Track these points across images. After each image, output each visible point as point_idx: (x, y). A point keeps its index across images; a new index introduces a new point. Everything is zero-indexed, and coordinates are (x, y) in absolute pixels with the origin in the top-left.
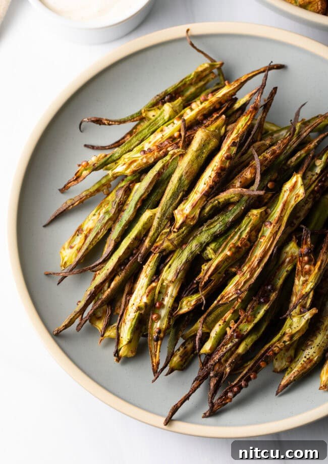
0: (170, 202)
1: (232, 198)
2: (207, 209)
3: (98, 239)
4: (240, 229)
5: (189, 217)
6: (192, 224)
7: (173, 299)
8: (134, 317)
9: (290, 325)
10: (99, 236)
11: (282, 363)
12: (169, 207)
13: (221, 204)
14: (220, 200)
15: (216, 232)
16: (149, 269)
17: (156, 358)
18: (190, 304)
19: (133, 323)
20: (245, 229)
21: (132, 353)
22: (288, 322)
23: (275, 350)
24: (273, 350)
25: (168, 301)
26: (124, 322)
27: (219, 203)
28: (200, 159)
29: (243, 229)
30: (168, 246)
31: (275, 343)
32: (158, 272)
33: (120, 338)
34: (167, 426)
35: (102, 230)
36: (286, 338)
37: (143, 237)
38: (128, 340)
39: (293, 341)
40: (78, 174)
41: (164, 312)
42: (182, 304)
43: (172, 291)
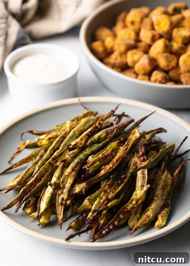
0: (68, 140)
1: (102, 135)
2: (89, 142)
3: (29, 173)
4: (106, 149)
5: (79, 143)
6: (80, 146)
7: (71, 184)
8: (48, 197)
9: (136, 194)
10: (29, 171)
11: (133, 222)
12: (68, 142)
13: (96, 140)
14: (95, 138)
15: (93, 149)
16: (57, 173)
17: (61, 215)
18: (80, 187)
19: (48, 200)
20: (109, 149)
21: (47, 220)
22: (135, 193)
23: (128, 208)
24: (127, 208)
25: (68, 185)
26: (43, 200)
27: (95, 140)
28: (85, 127)
29: (108, 149)
30: (67, 158)
31: (128, 205)
32: (62, 173)
33: (40, 209)
34: (67, 241)
35: (32, 168)
36: (134, 202)
37: (54, 164)
38: (45, 208)
39: (138, 204)
40: (19, 149)
41: (65, 191)
42: (75, 188)
43: (70, 181)
